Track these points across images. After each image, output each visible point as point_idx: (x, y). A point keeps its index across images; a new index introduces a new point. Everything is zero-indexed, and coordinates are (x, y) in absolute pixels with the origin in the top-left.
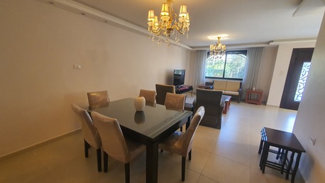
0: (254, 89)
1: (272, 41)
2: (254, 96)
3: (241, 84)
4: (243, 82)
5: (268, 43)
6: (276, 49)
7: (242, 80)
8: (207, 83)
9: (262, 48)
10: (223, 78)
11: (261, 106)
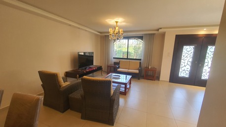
0: (150, 67)
1: (161, 29)
2: (150, 73)
3: (140, 63)
4: (141, 61)
5: (158, 30)
6: (163, 35)
7: (140, 60)
8: (115, 63)
9: (154, 34)
10: (127, 59)
11: (156, 81)
